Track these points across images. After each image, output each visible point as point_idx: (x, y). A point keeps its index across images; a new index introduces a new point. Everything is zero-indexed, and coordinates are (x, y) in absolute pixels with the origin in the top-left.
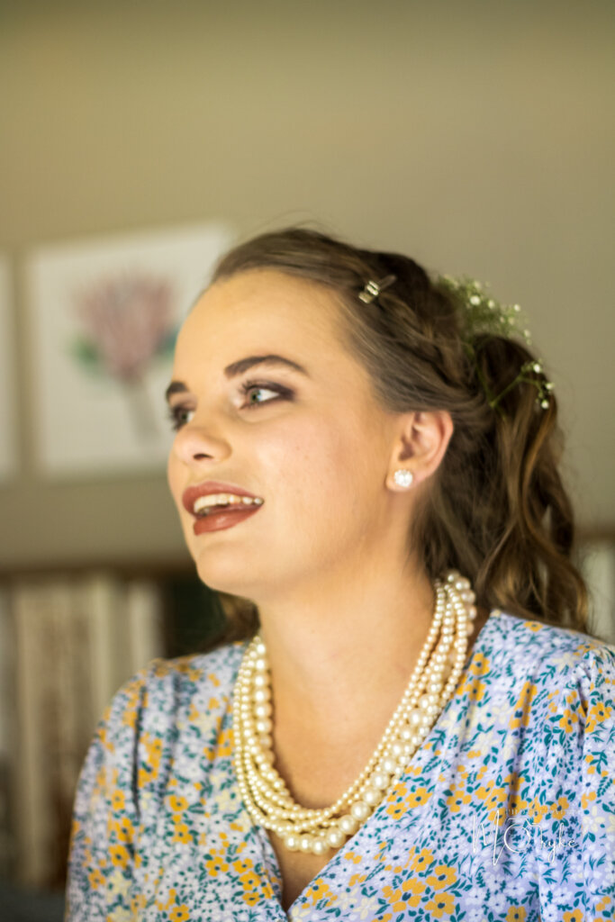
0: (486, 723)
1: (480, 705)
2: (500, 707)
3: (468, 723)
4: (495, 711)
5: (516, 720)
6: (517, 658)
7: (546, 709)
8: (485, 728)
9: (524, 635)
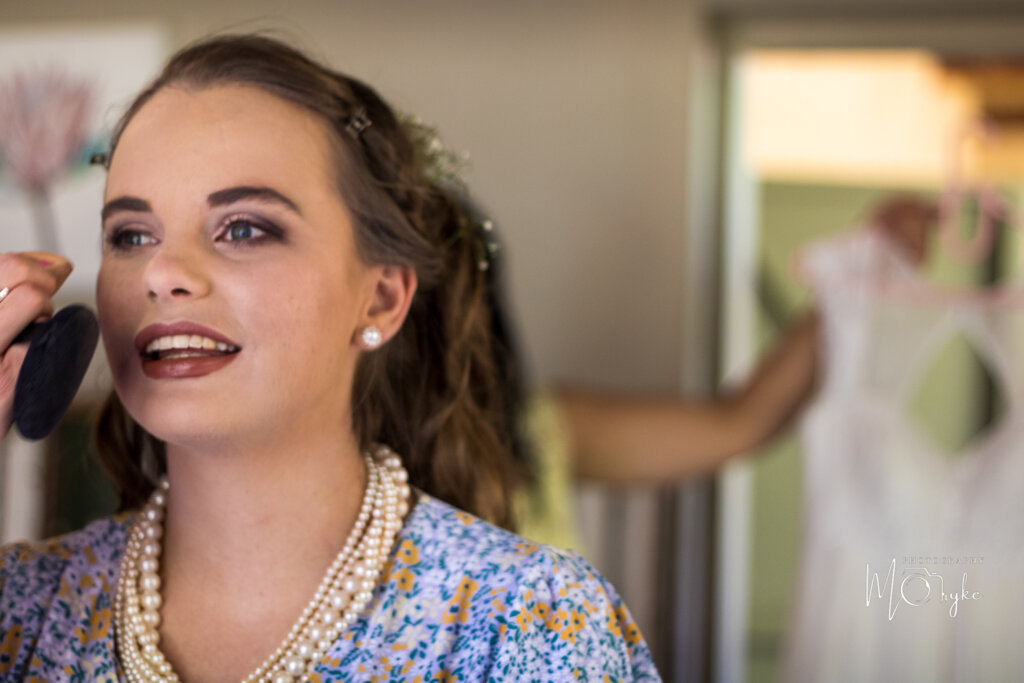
0: (415, 615)
1: (408, 596)
2: (431, 601)
3: (394, 613)
4: (425, 604)
5: (450, 616)
6: (451, 550)
7: (488, 606)
8: (413, 620)
9: (456, 526)
